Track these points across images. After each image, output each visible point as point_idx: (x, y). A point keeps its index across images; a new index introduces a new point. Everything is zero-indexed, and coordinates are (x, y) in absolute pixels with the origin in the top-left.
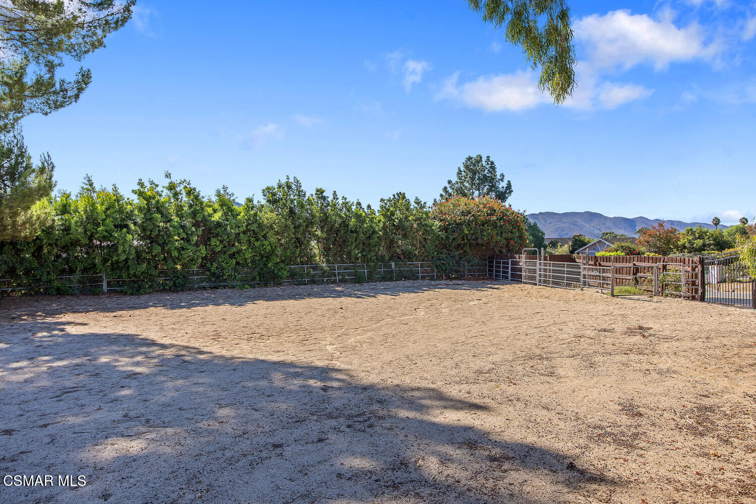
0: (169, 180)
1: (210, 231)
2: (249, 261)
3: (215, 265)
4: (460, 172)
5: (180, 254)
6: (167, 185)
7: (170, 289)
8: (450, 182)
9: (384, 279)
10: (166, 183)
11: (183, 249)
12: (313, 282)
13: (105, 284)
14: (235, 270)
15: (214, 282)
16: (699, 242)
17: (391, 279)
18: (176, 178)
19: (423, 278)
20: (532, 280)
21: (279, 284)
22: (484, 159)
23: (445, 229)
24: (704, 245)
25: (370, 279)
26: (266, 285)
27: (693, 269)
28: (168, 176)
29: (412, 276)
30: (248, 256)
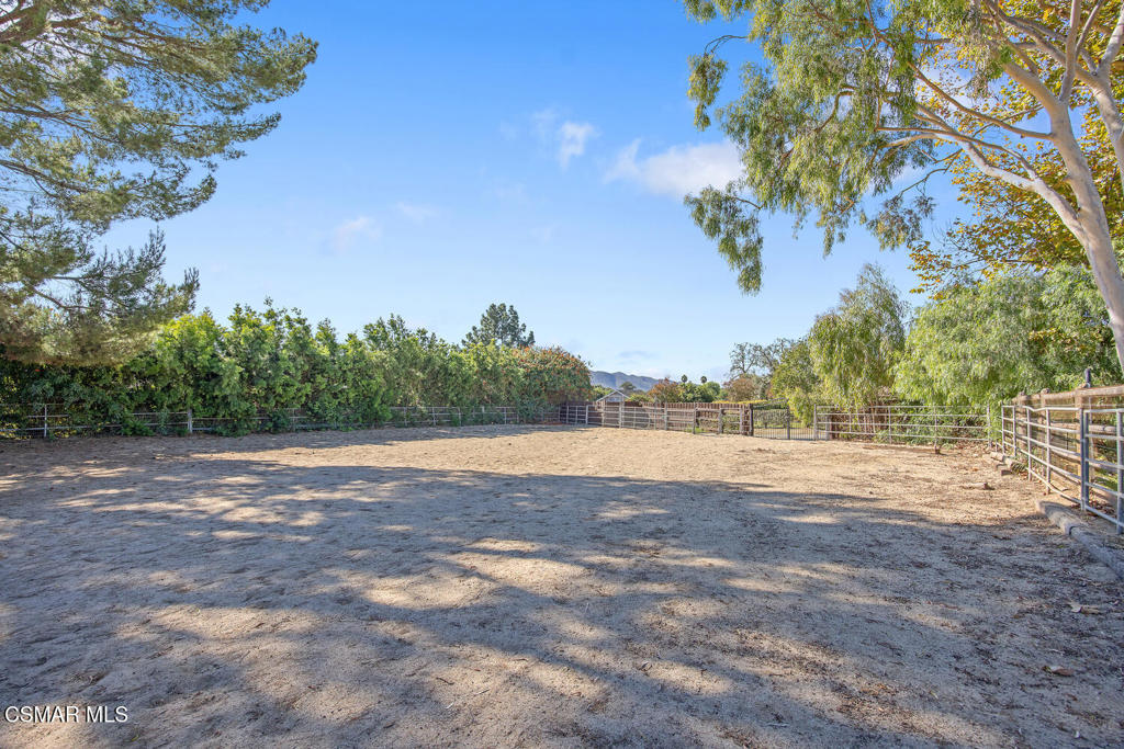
0: (268, 307)
1: (316, 367)
2: (351, 401)
3: (318, 404)
4: (484, 319)
5: (284, 390)
6: (265, 312)
7: (269, 431)
8: (474, 328)
9: (476, 422)
10: (265, 309)
11: (288, 385)
12: (413, 425)
13: (190, 423)
14: (337, 410)
15: (316, 423)
16: (690, 396)
17: (482, 423)
18: (276, 307)
19: (508, 422)
20: (613, 423)
21: (381, 426)
22: (508, 308)
23: (526, 376)
24: (694, 399)
25: (464, 422)
26: (369, 427)
27: (746, 412)
28: (268, 302)
29: (498, 421)
30: (352, 395)
